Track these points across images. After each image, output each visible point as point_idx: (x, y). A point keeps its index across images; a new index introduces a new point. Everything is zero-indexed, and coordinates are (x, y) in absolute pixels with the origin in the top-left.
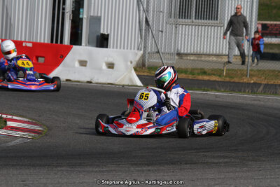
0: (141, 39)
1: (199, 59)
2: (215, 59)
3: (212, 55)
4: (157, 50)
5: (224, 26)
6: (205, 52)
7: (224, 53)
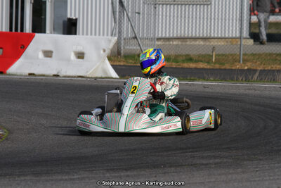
0: (115, 22)
1: (184, 43)
2: (202, 43)
3: (198, 38)
4: (134, 36)
5: (211, 4)
6: (190, 36)
7: (212, 36)
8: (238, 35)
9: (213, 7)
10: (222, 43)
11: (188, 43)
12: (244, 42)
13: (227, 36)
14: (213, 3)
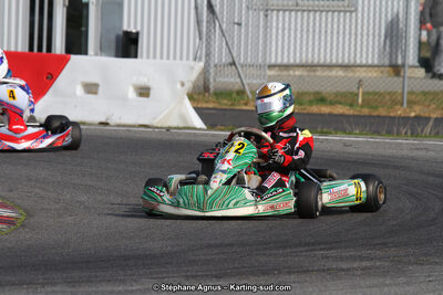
0: (200, 39)
1: (312, 74)
2: (341, 73)
3: (336, 66)
4: (230, 60)
5: (356, 10)
6: (322, 61)
7: (358, 62)
8: (400, 62)
9: (360, 15)
10: (373, 74)
11: (319, 73)
12: (408, 72)
14: (360, 8)
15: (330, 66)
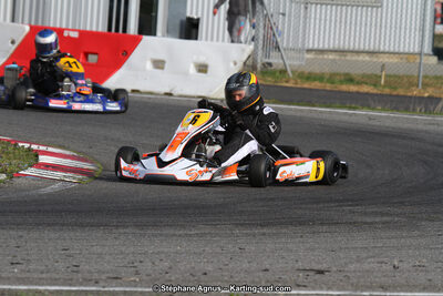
1: (343, 58)
2: (367, 58)
3: (363, 52)
5: (381, 6)
6: (351, 48)
7: (382, 49)
8: (416, 51)
9: (384, 10)
10: (395, 60)
11: (349, 58)
12: (424, 58)
13: (402, 50)
14: (385, 4)
15: (358, 52)
